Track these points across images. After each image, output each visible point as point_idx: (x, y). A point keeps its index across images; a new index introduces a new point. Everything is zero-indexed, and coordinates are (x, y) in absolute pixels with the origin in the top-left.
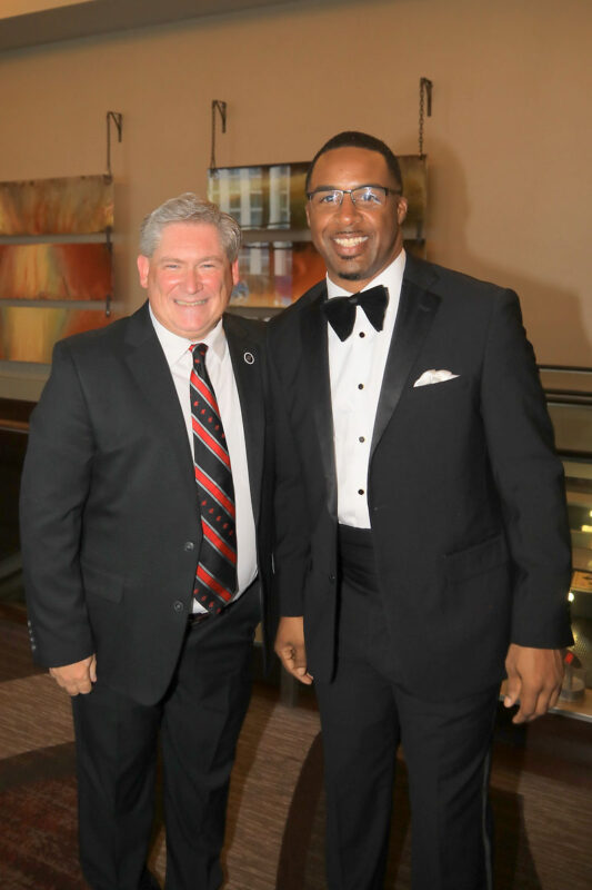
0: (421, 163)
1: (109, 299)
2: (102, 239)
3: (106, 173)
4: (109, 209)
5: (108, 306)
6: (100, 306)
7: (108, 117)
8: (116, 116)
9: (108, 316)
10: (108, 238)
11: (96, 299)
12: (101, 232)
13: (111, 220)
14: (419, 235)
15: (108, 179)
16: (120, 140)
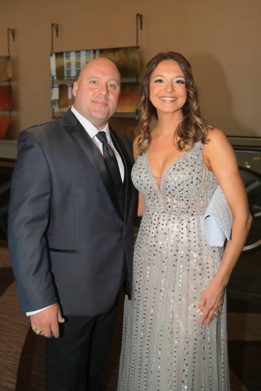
0: (137, 50)
1: (10, 110)
2: (7, 84)
3: (8, 55)
4: (9, 71)
5: (10, 113)
6: (7, 113)
7: (8, 30)
8: (12, 30)
9: (10, 117)
10: (9, 83)
11: (5, 110)
12: (6, 81)
13: (10, 76)
14: (137, 80)
15: (9, 58)
16: (14, 40)
